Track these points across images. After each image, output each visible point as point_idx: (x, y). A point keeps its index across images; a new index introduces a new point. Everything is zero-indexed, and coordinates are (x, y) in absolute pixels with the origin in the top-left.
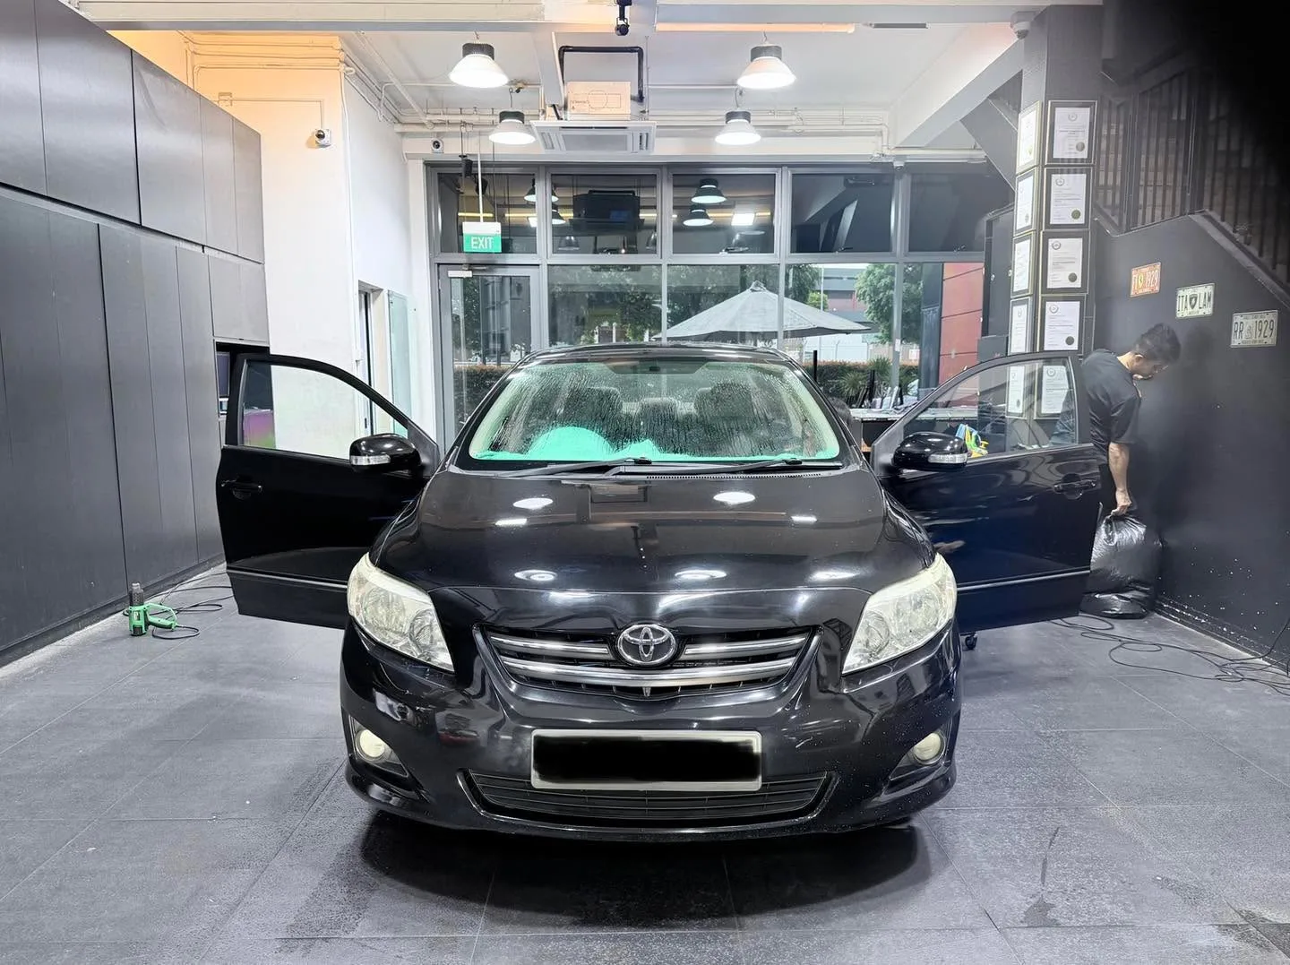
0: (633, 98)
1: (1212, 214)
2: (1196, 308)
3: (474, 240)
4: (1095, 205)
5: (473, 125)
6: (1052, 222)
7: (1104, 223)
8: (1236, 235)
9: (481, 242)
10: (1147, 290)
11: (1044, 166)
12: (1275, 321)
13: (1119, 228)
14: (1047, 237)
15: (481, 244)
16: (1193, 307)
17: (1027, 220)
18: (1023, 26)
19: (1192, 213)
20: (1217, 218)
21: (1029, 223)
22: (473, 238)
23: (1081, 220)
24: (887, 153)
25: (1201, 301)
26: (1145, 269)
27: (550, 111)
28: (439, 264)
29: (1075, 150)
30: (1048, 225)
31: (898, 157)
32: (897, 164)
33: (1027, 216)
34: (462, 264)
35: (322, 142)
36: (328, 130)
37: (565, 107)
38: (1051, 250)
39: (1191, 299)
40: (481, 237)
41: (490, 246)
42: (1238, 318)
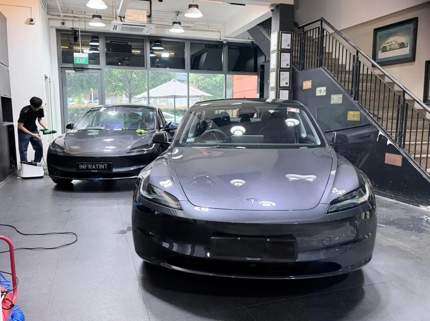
0: (147, 16)
1: (325, 68)
2: (322, 93)
3: (78, 59)
4: (292, 63)
5: (79, 18)
6: (281, 67)
7: (295, 68)
8: (331, 74)
9: (81, 60)
10: (308, 88)
11: (279, 50)
12: (342, 97)
13: (299, 69)
14: (280, 71)
15: (81, 61)
16: (321, 93)
17: (274, 66)
18: (273, 8)
19: (320, 67)
20: (327, 69)
21: (275, 67)
22: (77, 59)
23: (289, 67)
24: (222, 38)
25: (323, 91)
26: (307, 82)
27: (118, 18)
28: (61, 68)
29: (287, 46)
30: (280, 68)
31: (225, 40)
32: (225, 42)
33: (274, 65)
34: (71, 68)
35: (32, 22)
36: (34, 18)
37: (124, 17)
38: (281, 75)
39: (320, 91)
40: (81, 58)
41: (84, 62)
42: (332, 96)
